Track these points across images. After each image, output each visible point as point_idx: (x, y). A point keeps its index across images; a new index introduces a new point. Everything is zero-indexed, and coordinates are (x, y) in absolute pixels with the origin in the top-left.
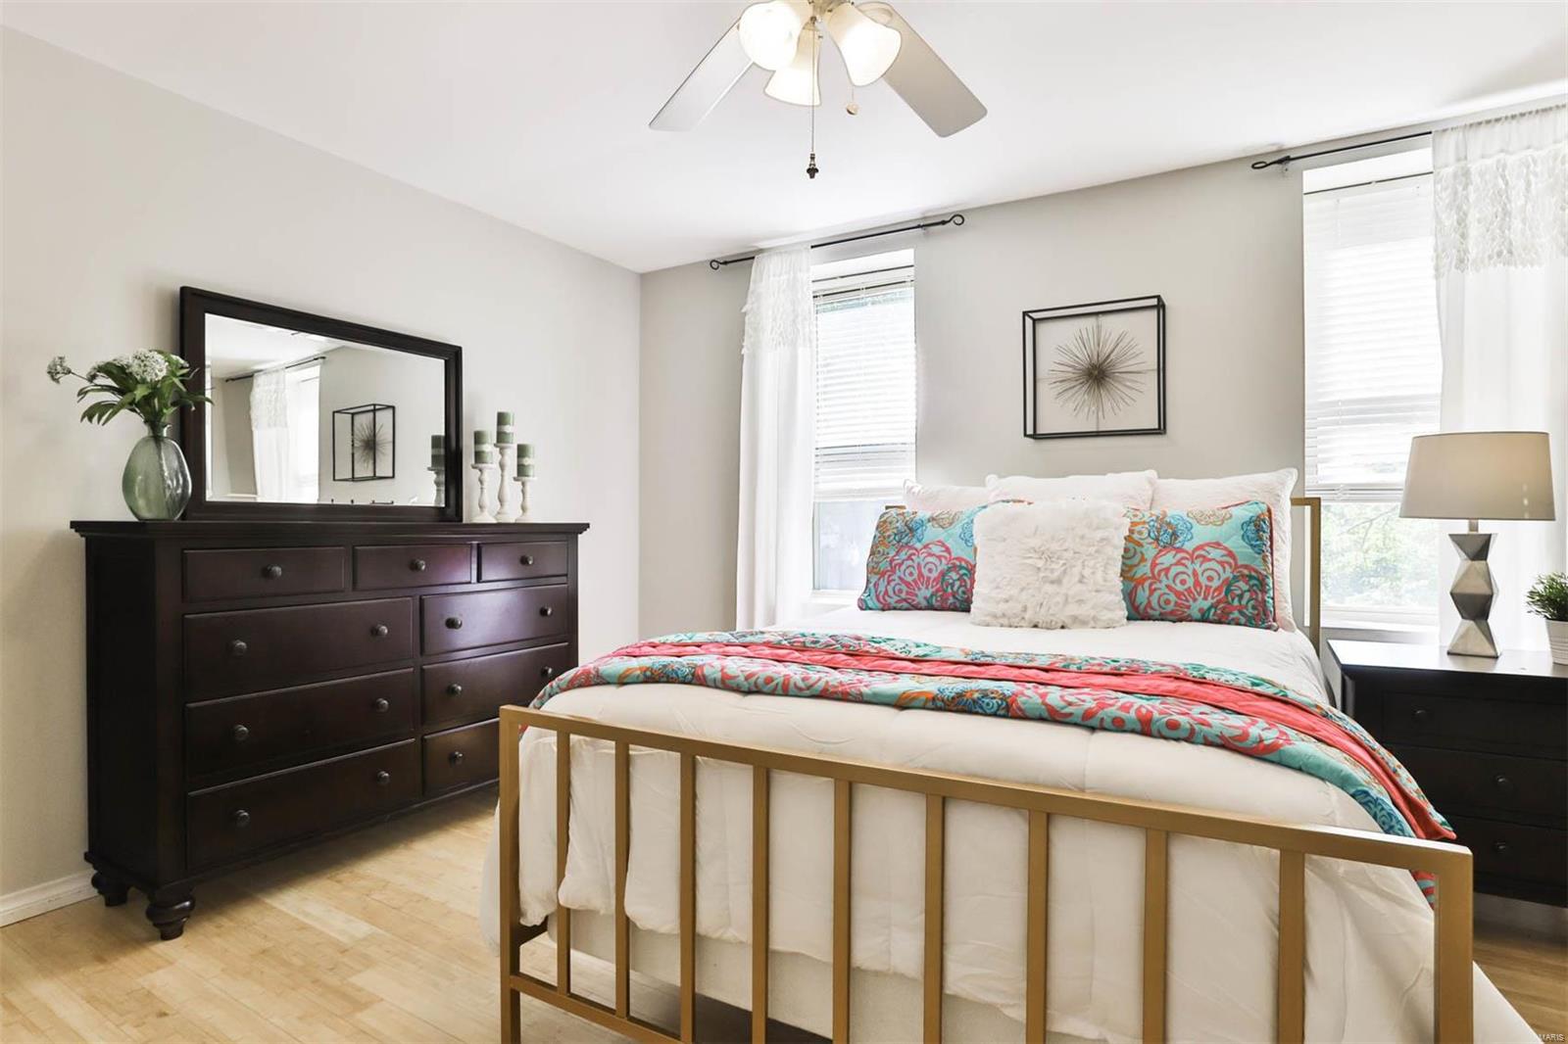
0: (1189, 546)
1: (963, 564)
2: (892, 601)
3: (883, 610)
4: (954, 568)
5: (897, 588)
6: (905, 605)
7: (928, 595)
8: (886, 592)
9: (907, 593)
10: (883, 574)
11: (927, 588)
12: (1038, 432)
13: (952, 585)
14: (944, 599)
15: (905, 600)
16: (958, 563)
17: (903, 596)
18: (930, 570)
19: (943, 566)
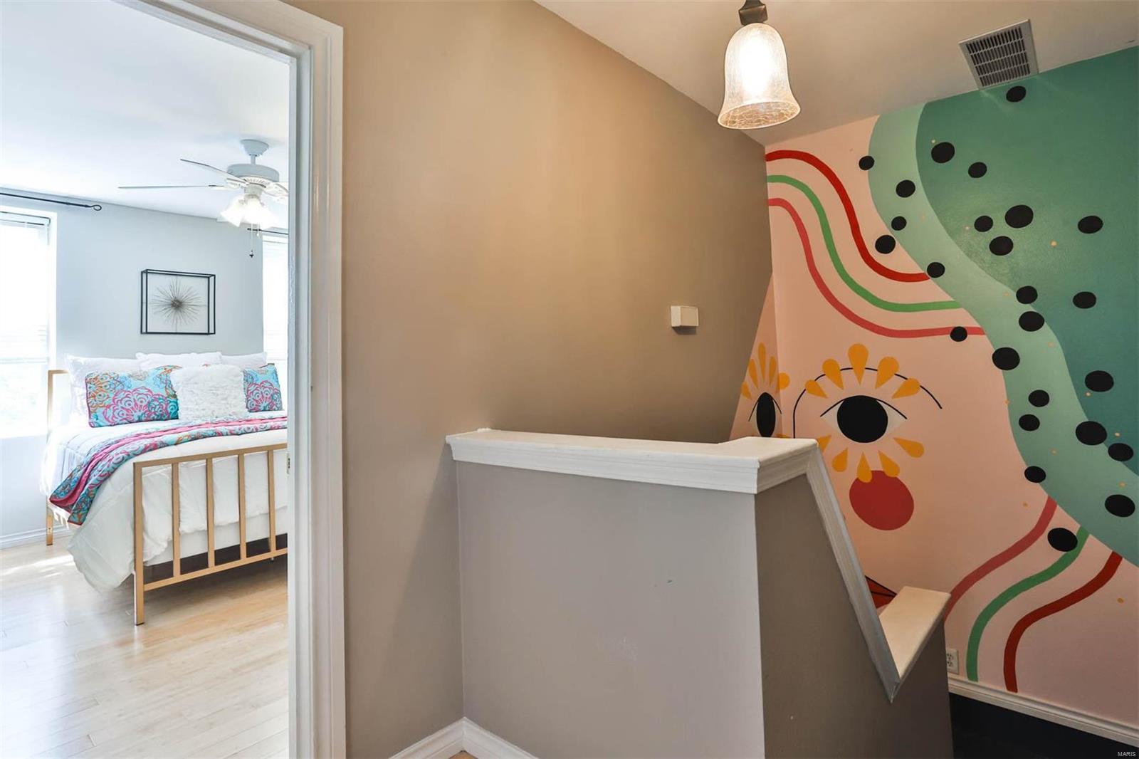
0: (259, 382)
1: (161, 397)
2: (118, 421)
3: (111, 426)
4: (156, 399)
5: (121, 413)
6: (125, 421)
7: (140, 414)
8: (114, 416)
9: (127, 415)
10: (108, 407)
11: (140, 411)
12: (148, 331)
13: (155, 408)
14: (149, 416)
15: (125, 419)
16: (157, 397)
17: (125, 417)
18: (141, 402)
19: (150, 398)
